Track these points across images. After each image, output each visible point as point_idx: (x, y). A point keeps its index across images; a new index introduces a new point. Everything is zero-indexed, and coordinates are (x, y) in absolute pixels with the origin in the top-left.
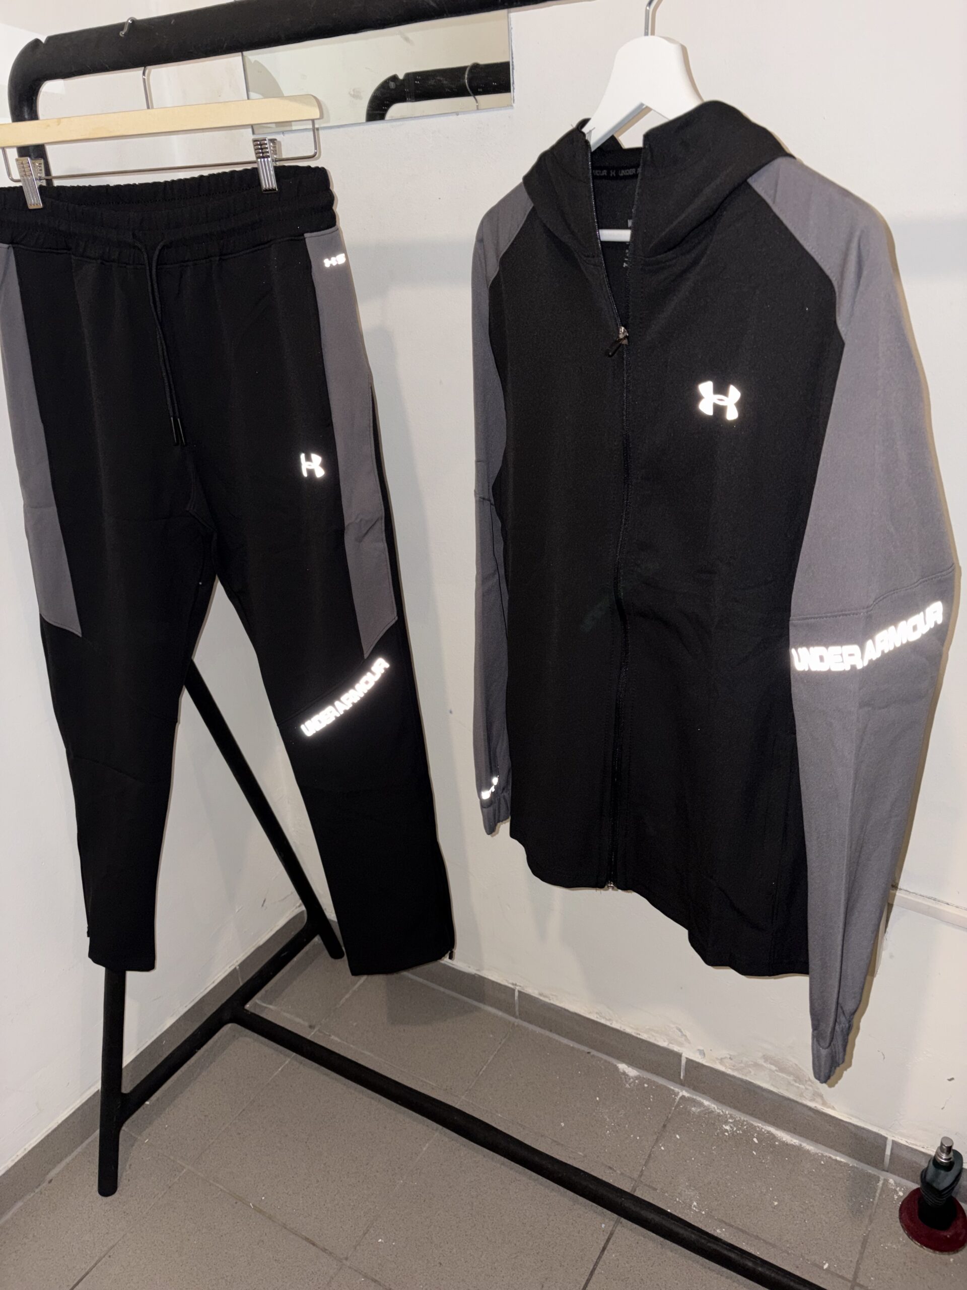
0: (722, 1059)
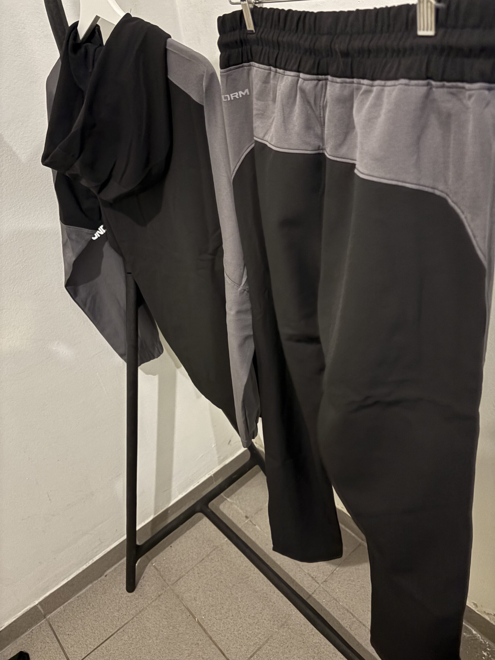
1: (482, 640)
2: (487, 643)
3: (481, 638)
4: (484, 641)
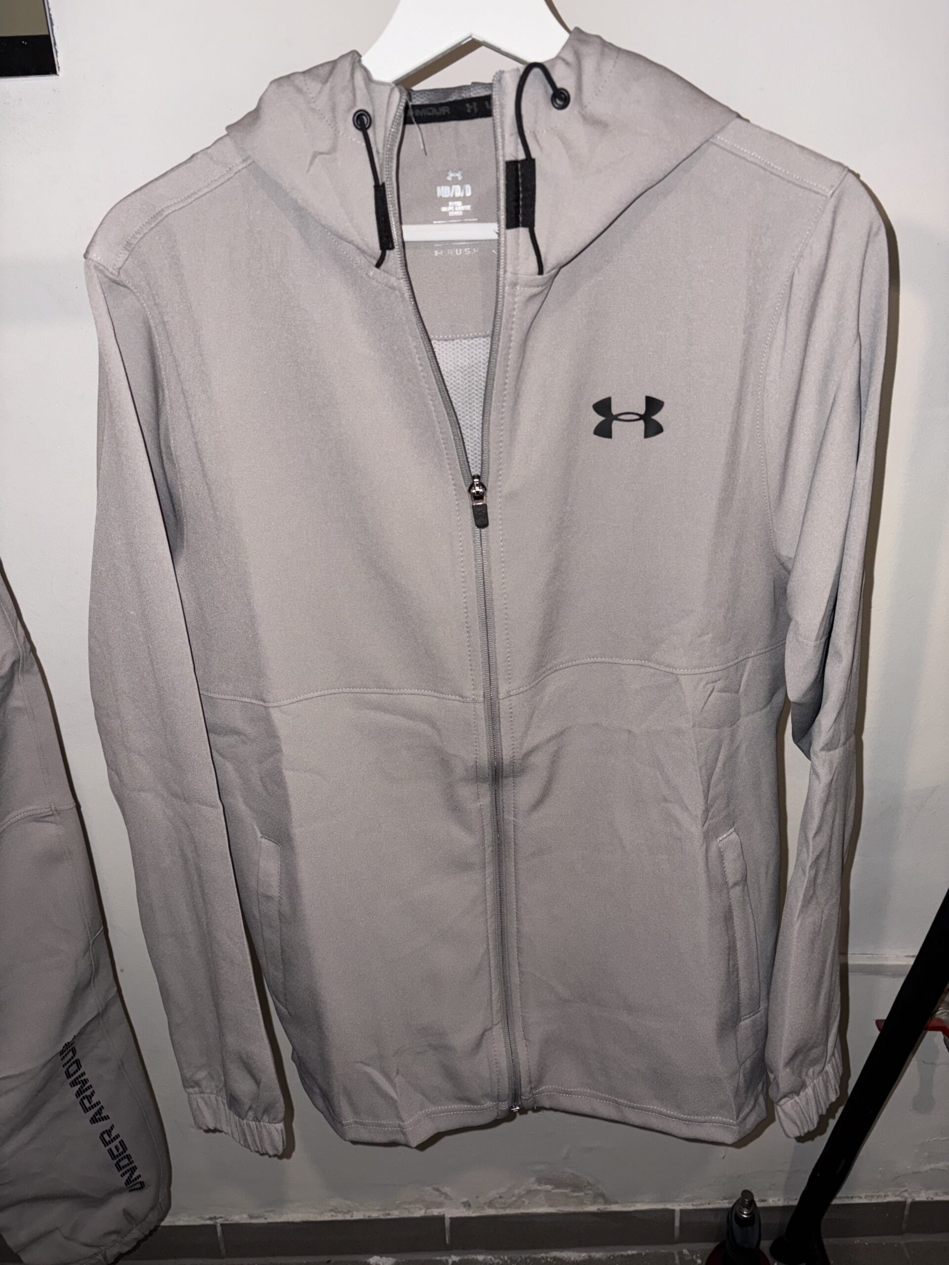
0: (490, 1202)
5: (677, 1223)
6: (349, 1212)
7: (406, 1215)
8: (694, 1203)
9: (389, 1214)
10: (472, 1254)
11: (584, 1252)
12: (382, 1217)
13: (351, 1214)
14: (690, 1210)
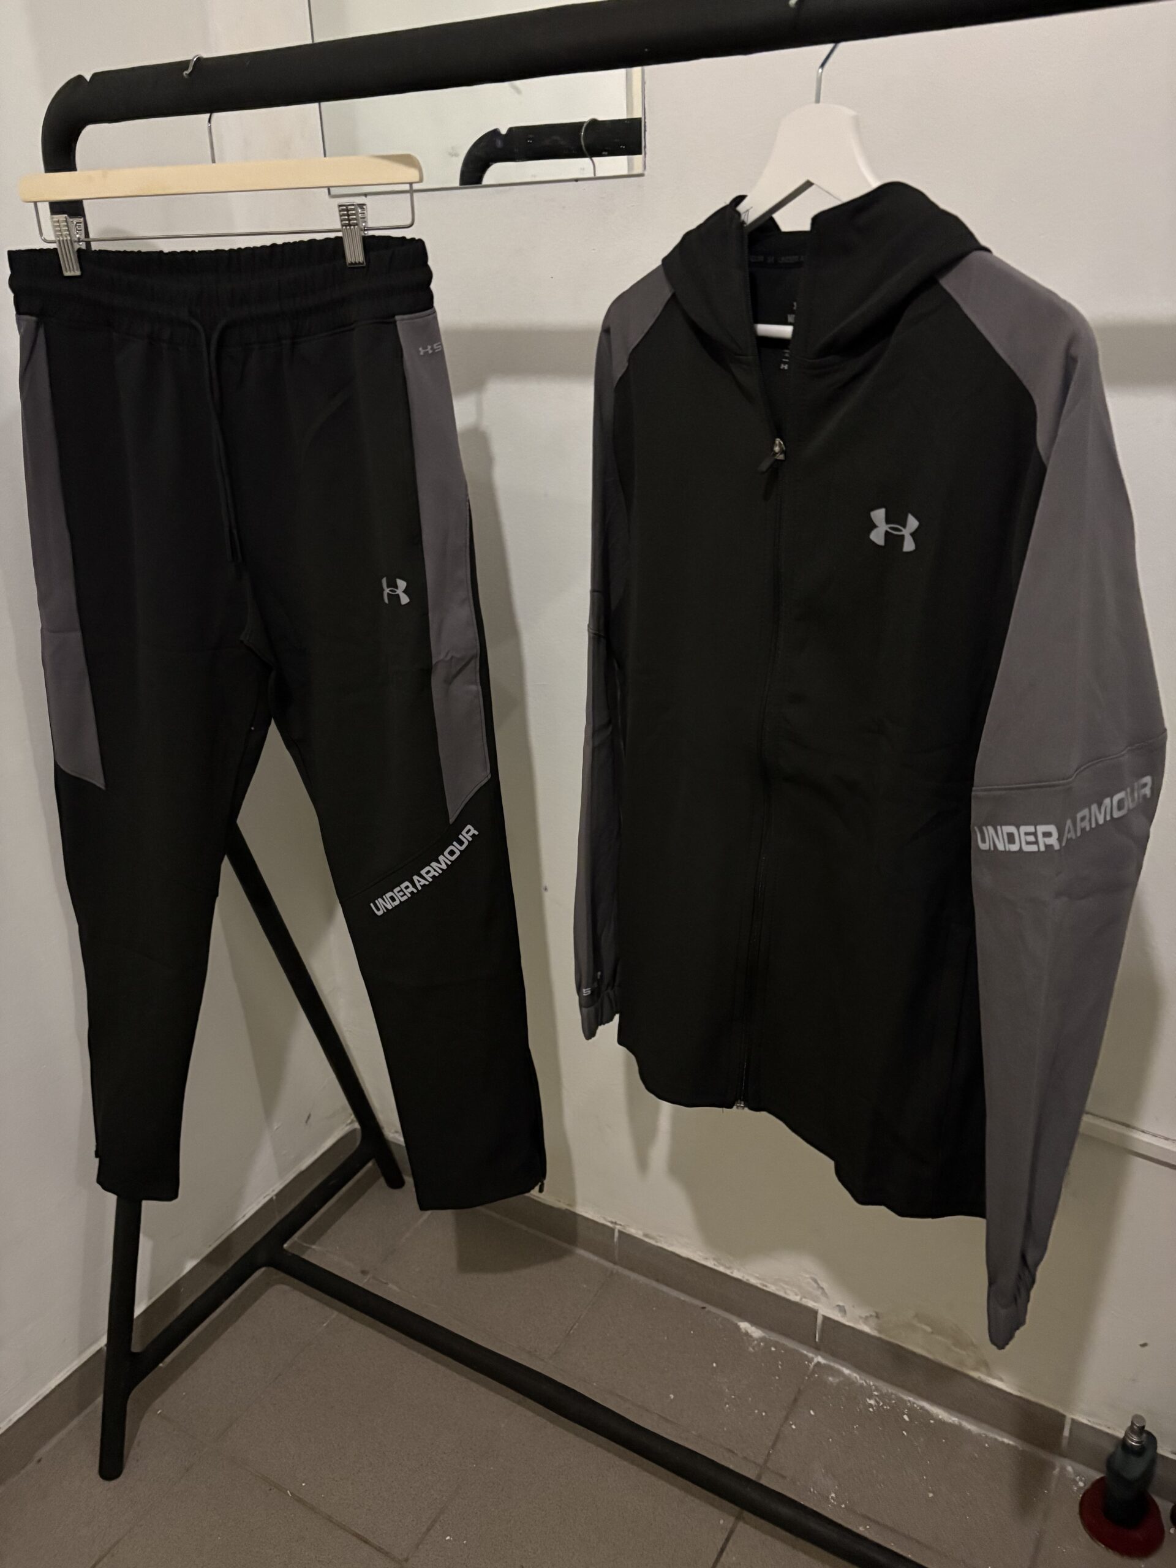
0: (865, 1318)
1: (862, 1382)
2: (872, 1383)
3: (860, 1378)
4: (866, 1382)
5: (1066, 1433)
6: (729, 1268)
7: (781, 1293)
8: (1090, 1419)
9: (766, 1286)
10: (837, 1363)
11: (957, 1417)
12: (759, 1286)
13: (731, 1271)
14: (1083, 1424)
